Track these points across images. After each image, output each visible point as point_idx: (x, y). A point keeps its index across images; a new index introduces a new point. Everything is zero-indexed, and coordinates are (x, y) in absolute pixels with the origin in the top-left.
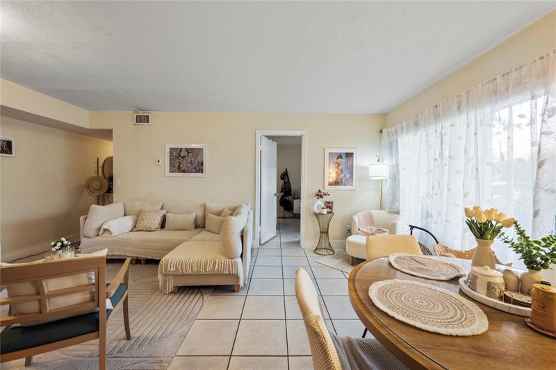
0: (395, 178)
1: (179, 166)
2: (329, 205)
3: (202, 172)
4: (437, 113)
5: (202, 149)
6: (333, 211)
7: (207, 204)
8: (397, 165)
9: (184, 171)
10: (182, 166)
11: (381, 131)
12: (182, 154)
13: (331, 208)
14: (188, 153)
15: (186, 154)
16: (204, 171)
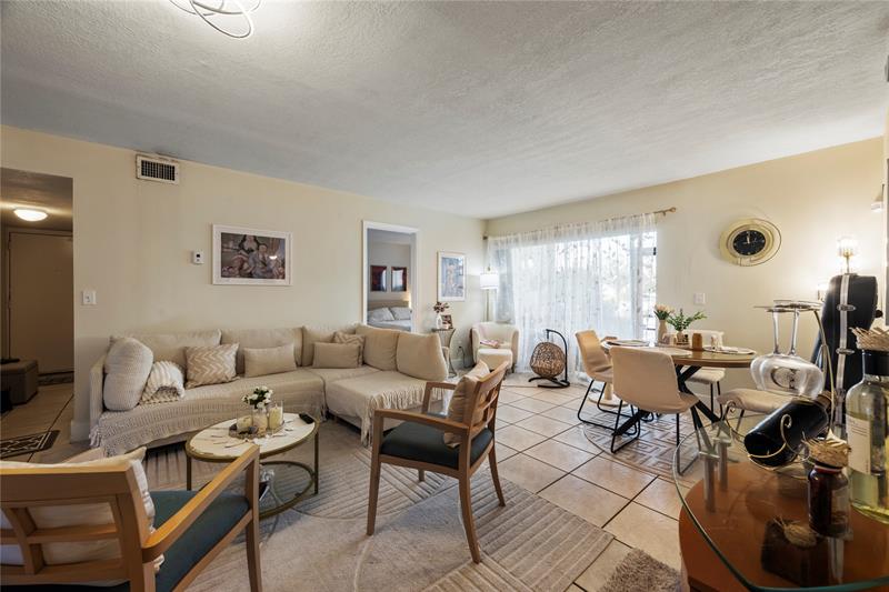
0: (505, 288)
1: (242, 265)
2: (448, 319)
3: (284, 278)
4: (558, 233)
5: (284, 240)
6: (454, 326)
7: (307, 327)
8: (510, 275)
9: (250, 276)
10: (246, 266)
11: (485, 238)
12: (247, 245)
13: (450, 322)
14: (259, 244)
15: (254, 246)
16: (287, 276)
